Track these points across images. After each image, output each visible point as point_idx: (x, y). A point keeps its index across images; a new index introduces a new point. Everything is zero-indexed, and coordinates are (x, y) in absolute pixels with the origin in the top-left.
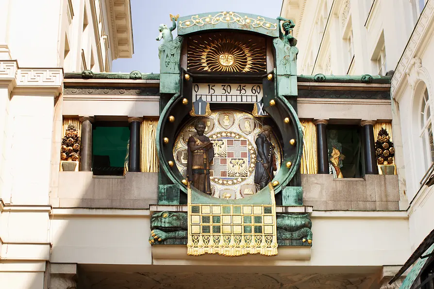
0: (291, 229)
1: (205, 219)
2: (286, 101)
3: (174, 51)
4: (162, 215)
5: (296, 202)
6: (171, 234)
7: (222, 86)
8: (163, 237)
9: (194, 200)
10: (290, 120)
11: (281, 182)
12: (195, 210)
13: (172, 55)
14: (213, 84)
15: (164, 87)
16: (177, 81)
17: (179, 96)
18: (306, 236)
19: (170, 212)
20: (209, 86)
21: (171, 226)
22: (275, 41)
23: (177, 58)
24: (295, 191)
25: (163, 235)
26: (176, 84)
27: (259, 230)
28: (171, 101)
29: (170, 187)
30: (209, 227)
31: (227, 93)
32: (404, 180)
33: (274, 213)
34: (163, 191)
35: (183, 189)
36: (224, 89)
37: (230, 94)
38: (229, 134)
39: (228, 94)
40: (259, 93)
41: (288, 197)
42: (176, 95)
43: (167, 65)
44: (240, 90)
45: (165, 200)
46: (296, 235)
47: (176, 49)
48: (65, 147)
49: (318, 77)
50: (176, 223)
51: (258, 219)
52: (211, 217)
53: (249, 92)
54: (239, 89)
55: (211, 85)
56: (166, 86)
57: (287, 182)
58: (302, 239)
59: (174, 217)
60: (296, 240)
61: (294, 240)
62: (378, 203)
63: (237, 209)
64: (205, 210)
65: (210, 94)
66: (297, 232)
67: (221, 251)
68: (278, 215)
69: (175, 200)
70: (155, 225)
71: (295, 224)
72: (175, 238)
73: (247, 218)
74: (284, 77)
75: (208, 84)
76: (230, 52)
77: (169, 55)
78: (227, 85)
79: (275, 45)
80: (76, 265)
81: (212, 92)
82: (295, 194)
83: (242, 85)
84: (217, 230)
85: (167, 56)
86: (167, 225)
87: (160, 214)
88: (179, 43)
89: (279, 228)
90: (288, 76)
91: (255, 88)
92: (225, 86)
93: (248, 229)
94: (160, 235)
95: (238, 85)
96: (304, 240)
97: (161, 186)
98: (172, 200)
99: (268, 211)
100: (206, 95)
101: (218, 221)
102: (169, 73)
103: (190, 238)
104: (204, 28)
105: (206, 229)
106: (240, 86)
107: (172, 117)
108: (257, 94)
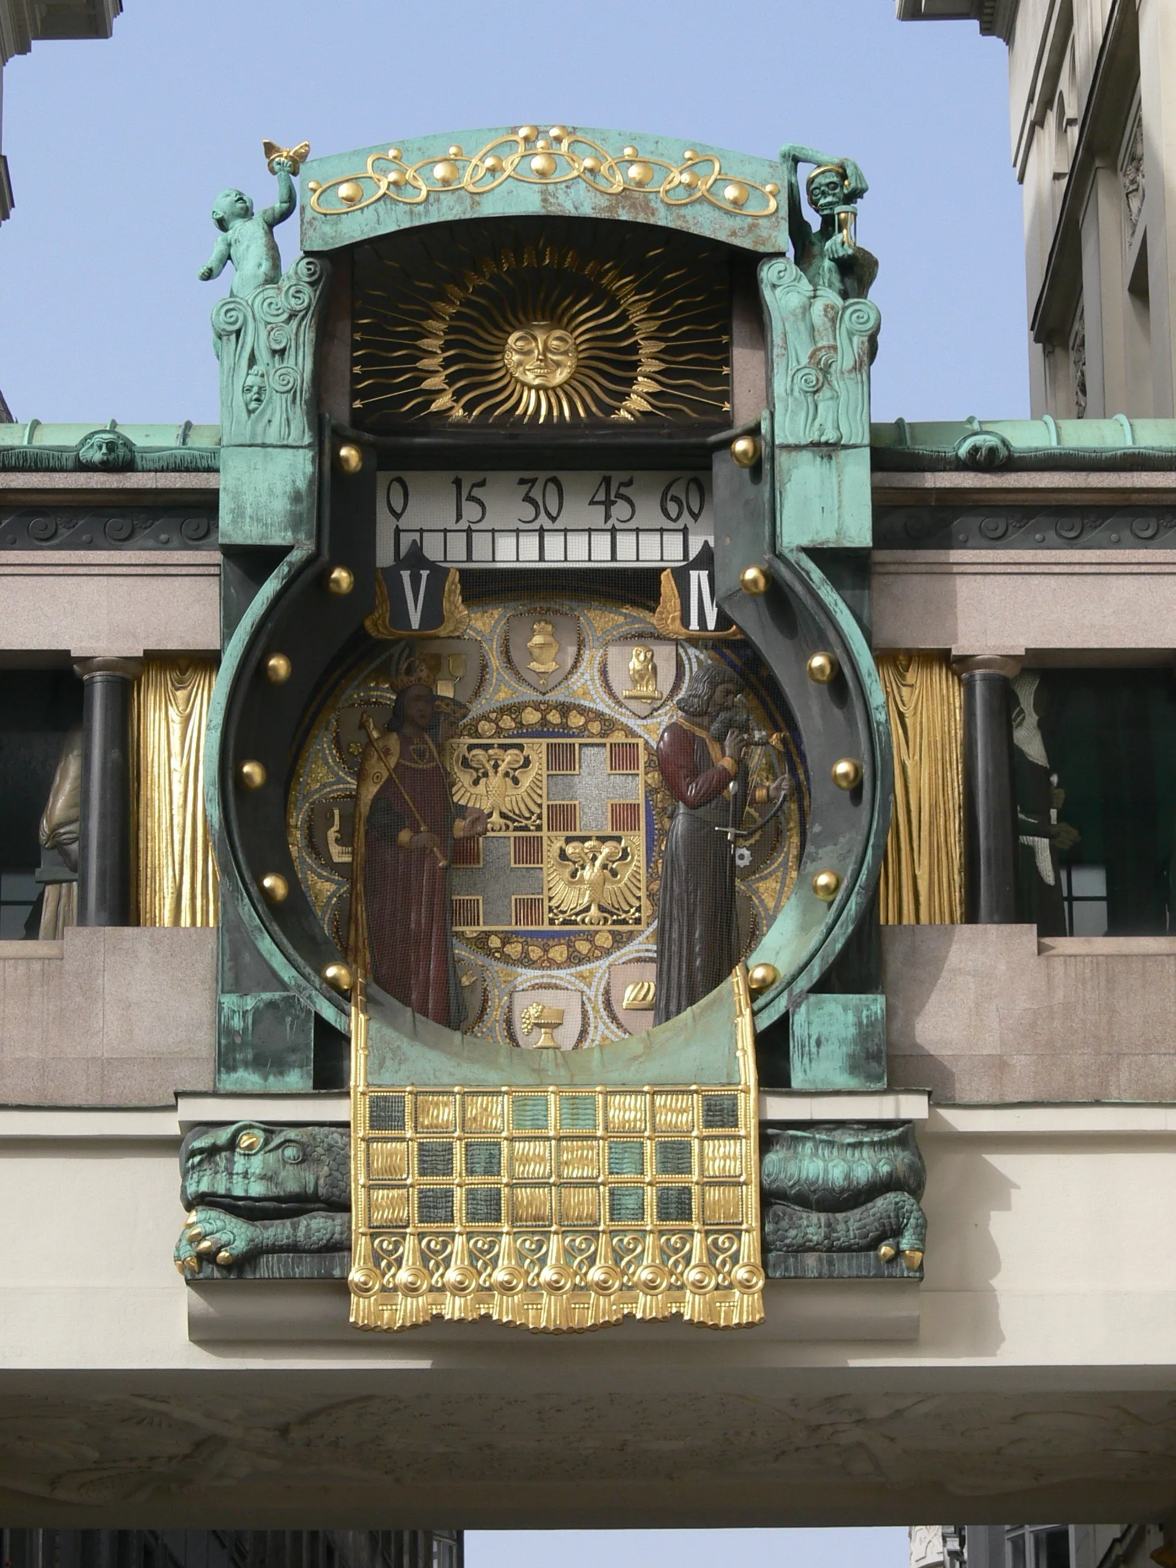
0: (829, 1200)
1: (433, 1157)
2: (816, 574)
3: (285, 335)
4: (232, 1144)
5: (854, 1066)
6: (277, 1231)
7: (522, 482)
8: (240, 1245)
9: (381, 1065)
10: (835, 665)
11: (785, 968)
12: (385, 1113)
13: (274, 352)
14: (479, 476)
15: (238, 513)
16: (302, 484)
17: (309, 561)
18: (897, 1232)
19: (271, 1128)
20: (458, 483)
21: (274, 1191)
22: (768, 273)
23: (300, 368)
24: (851, 1018)
26: (296, 498)
27: (677, 1205)
28: (270, 587)
29: (271, 1005)
30: (448, 1195)
31: (544, 521)
33: (748, 1124)
34: (237, 1023)
35: (329, 1013)
36: (528, 499)
37: (558, 525)
38: (554, 717)
39: (548, 524)
40: (695, 517)
41: (818, 1043)
42: (296, 556)
43: (253, 405)
44: (608, 504)
45: (246, 1065)
46: (849, 1225)
47: (294, 324)
49: (975, 449)
51: (675, 1155)
52: (458, 1149)
53: (649, 513)
54: (601, 497)
55: (468, 478)
56: (249, 511)
57: (816, 971)
58: (874, 1245)
59: (290, 1152)
60: (849, 1249)
61: (841, 1250)
63: (579, 1108)
64: (433, 1116)
65: (463, 525)
66: (856, 1213)
67: (506, 1308)
68: (769, 1136)
69: (292, 1066)
70: (204, 1187)
71: (847, 1177)
72: (294, 1248)
73: (622, 1152)
74: (806, 455)
75: (451, 475)
76: (556, 318)
77: (263, 355)
78: (543, 476)
79: (767, 293)
81: (471, 511)
82: (852, 1031)
83: (618, 477)
84: (488, 1207)
85: (252, 361)
86: (257, 1189)
87: (223, 1136)
88: (307, 290)
89: (768, 1198)
90: (827, 449)
91: (677, 491)
92: (533, 481)
93: (630, 1202)
94: (225, 1237)
95: (597, 476)
96: (885, 1250)
97: (229, 1001)
98: (281, 1068)
99: (720, 1112)
100: (445, 531)
101: (492, 1167)
102: (264, 446)
103: (361, 1246)
104: (427, 212)
105: (433, 1206)
106: (607, 481)
107: (279, 664)
108: (686, 518)
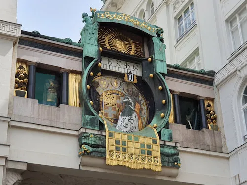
0: (168, 156)
1: (117, 142)
2: (161, 76)
4: (89, 136)
5: (169, 139)
6: (95, 149)
7: (116, 61)
8: (91, 151)
9: (109, 128)
11: (158, 125)
12: (111, 135)
14: (111, 59)
17: (98, 60)
18: (177, 161)
19: (95, 135)
21: (96, 143)
23: (96, 36)
24: (168, 132)
25: (90, 149)
26: (96, 52)
27: (150, 153)
28: (92, 63)
29: (93, 118)
30: (119, 147)
31: (119, 66)
32: (224, 135)
33: (158, 144)
34: (88, 120)
35: (101, 120)
36: (117, 63)
37: (121, 67)
38: (117, 92)
41: (164, 135)
42: (96, 59)
43: (90, 39)
45: (90, 125)
46: (171, 159)
48: (18, 79)
49: (176, 66)
50: (99, 142)
51: (149, 146)
52: (121, 141)
53: (132, 68)
54: (126, 65)
55: (109, 59)
56: (89, 52)
57: (164, 125)
58: (174, 162)
59: (98, 138)
60: (171, 162)
62: (211, 147)
63: (136, 138)
64: (117, 136)
65: (109, 64)
67: (128, 165)
68: (161, 146)
70: (85, 141)
71: (171, 153)
72: (98, 152)
73: (142, 145)
75: (107, 58)
76: (123, 41)
78: (119, 61)
79: (153, 41)
80: (26, 164)
82: (168, 134)
83: (128, 63)
84: (125, 150)
86: (93, 143)
87: (88, 134)
89: (162, 154)
90: (162, 61)
91: (135, 66)
93: (143, 152)
95: (125, 62)
96: (176, 163)
97: (87, 116)
98: (95, 127)
99: (154, 142)
100: (106, 65)
101: (125, 145)
102: (91, 44)
103: (107, 153)
105: (117, 149)
107: (92, 73)
108: (136, 70)
